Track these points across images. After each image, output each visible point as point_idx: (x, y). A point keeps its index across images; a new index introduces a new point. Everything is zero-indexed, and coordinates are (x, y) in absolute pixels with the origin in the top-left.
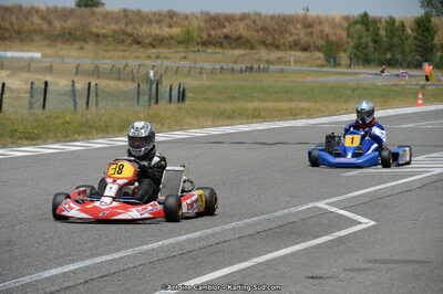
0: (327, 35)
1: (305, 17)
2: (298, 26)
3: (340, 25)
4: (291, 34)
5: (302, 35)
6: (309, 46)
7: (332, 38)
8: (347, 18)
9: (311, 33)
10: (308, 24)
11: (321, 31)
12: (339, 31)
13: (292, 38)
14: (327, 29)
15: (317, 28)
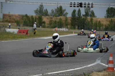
0: (15, 19)
1: (9, 15)
2: (7, 17)
3: (18, 17)
4: (6, 18)
5: (8, 19)
6: (10, 21)
7: (16, 20)
8: (19, 15)
9: (11, 18)
10: (10, 16)
11: (13, 18)
12: (17, 18)
13: (6, 19)
14: (14, 18)
15: (12, 17)
